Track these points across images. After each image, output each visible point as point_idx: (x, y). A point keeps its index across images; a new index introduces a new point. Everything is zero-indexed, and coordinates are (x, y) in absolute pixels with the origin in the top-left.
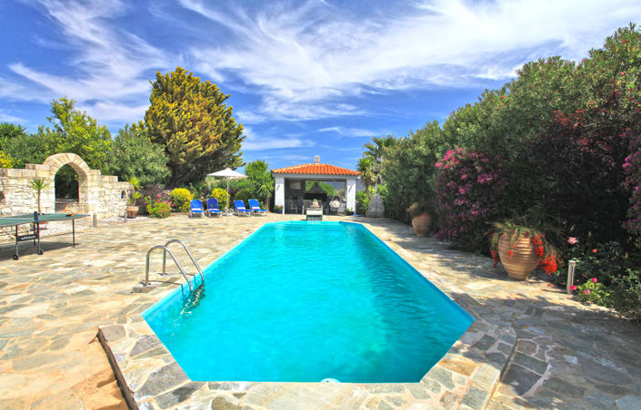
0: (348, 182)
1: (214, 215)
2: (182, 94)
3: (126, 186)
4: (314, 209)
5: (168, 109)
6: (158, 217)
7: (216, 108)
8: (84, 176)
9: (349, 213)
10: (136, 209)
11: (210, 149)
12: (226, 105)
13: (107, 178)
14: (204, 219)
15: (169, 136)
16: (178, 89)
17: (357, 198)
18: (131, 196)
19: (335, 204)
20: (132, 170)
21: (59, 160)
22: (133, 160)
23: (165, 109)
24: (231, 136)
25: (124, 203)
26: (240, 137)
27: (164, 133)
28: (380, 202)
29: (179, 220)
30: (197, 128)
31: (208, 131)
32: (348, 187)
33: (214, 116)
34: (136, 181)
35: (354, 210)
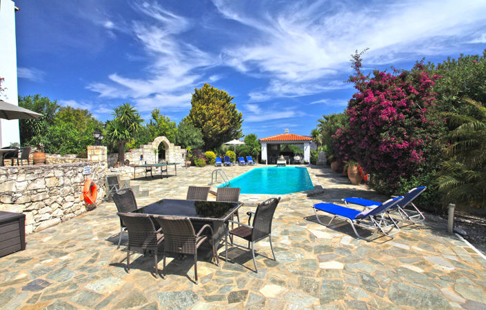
0: (305, 144)
1: (228, 165)
2: (209, 99)
3: (184, 151)
4: (281, 160)
5: (202, 109)
6: (200, 166)
7: (227, 105)
8: (168, 146)
9: (306, 163)
10: (190, 162)
11: (224, 129)
12: (232, 103)
13: (177, 147)
14: (223, 167)
15: (203, 123)
16: (206, 97)
17: (311, 154)
18: (187, 156)
19: (297, 158)
20: (187, 143)
21: (159, 140)
22: (187, 138)
23: (201, 109)
24: (236, 121)
25: (183, 160)
26: (241, 120)
27: (201, 122)
28: (324, 156)
29: (211, 168)
30: (217, 118)
31: (223, 119)
32: (305, 147)
33: (226, 110)
34: (189, 148)
35: (309, 161)
